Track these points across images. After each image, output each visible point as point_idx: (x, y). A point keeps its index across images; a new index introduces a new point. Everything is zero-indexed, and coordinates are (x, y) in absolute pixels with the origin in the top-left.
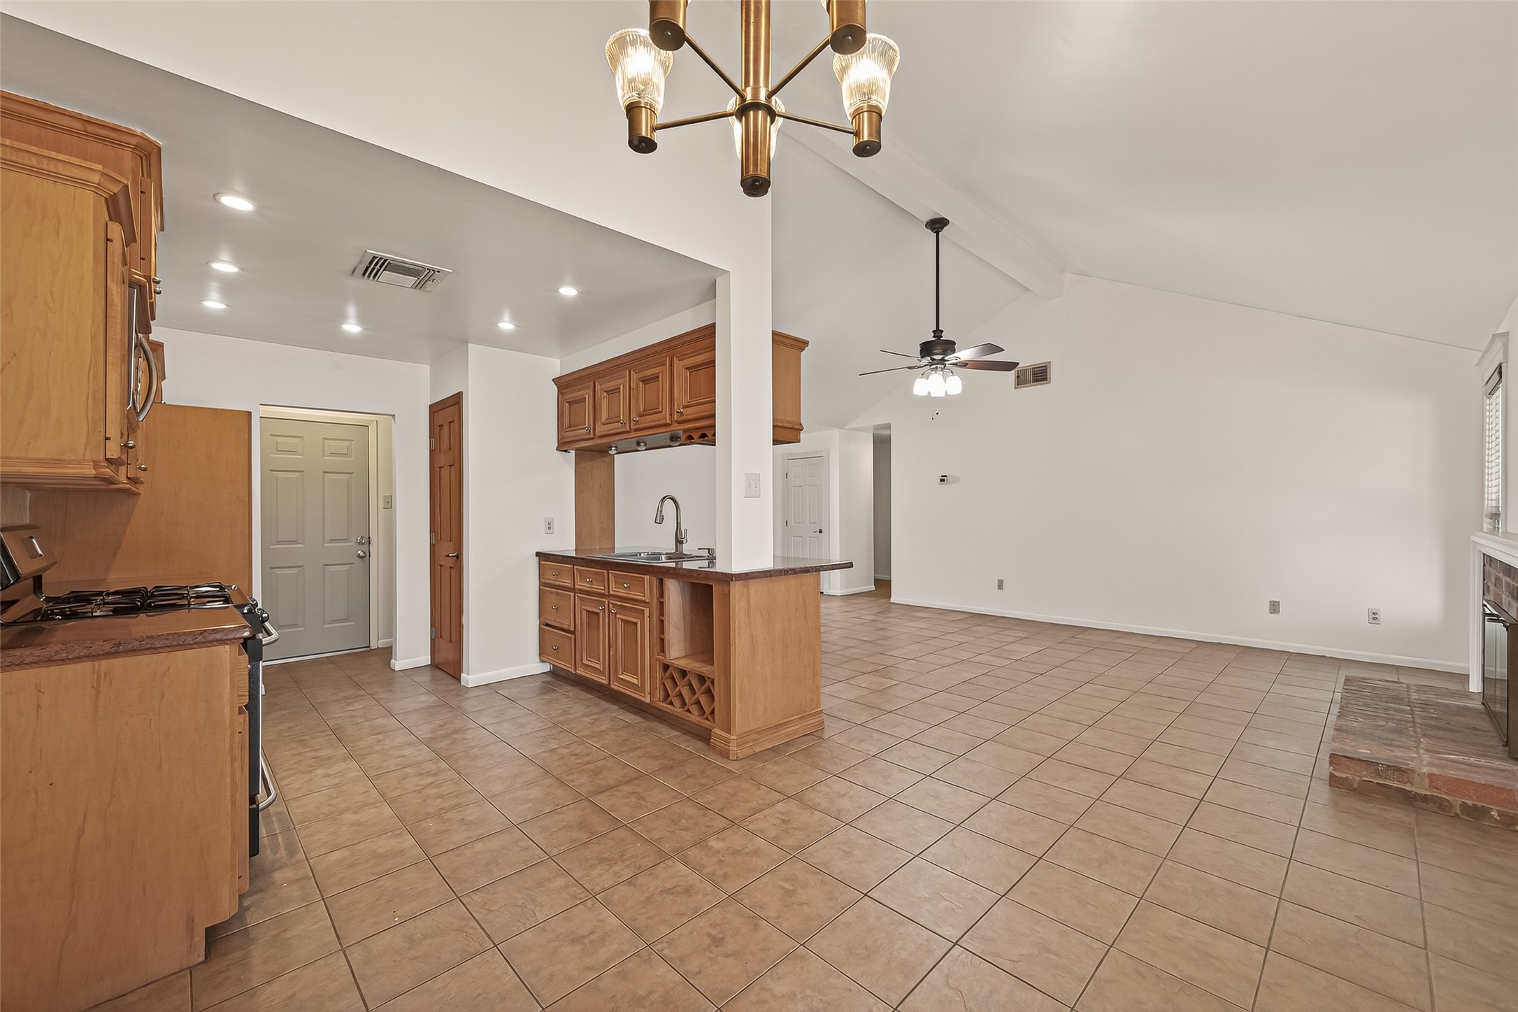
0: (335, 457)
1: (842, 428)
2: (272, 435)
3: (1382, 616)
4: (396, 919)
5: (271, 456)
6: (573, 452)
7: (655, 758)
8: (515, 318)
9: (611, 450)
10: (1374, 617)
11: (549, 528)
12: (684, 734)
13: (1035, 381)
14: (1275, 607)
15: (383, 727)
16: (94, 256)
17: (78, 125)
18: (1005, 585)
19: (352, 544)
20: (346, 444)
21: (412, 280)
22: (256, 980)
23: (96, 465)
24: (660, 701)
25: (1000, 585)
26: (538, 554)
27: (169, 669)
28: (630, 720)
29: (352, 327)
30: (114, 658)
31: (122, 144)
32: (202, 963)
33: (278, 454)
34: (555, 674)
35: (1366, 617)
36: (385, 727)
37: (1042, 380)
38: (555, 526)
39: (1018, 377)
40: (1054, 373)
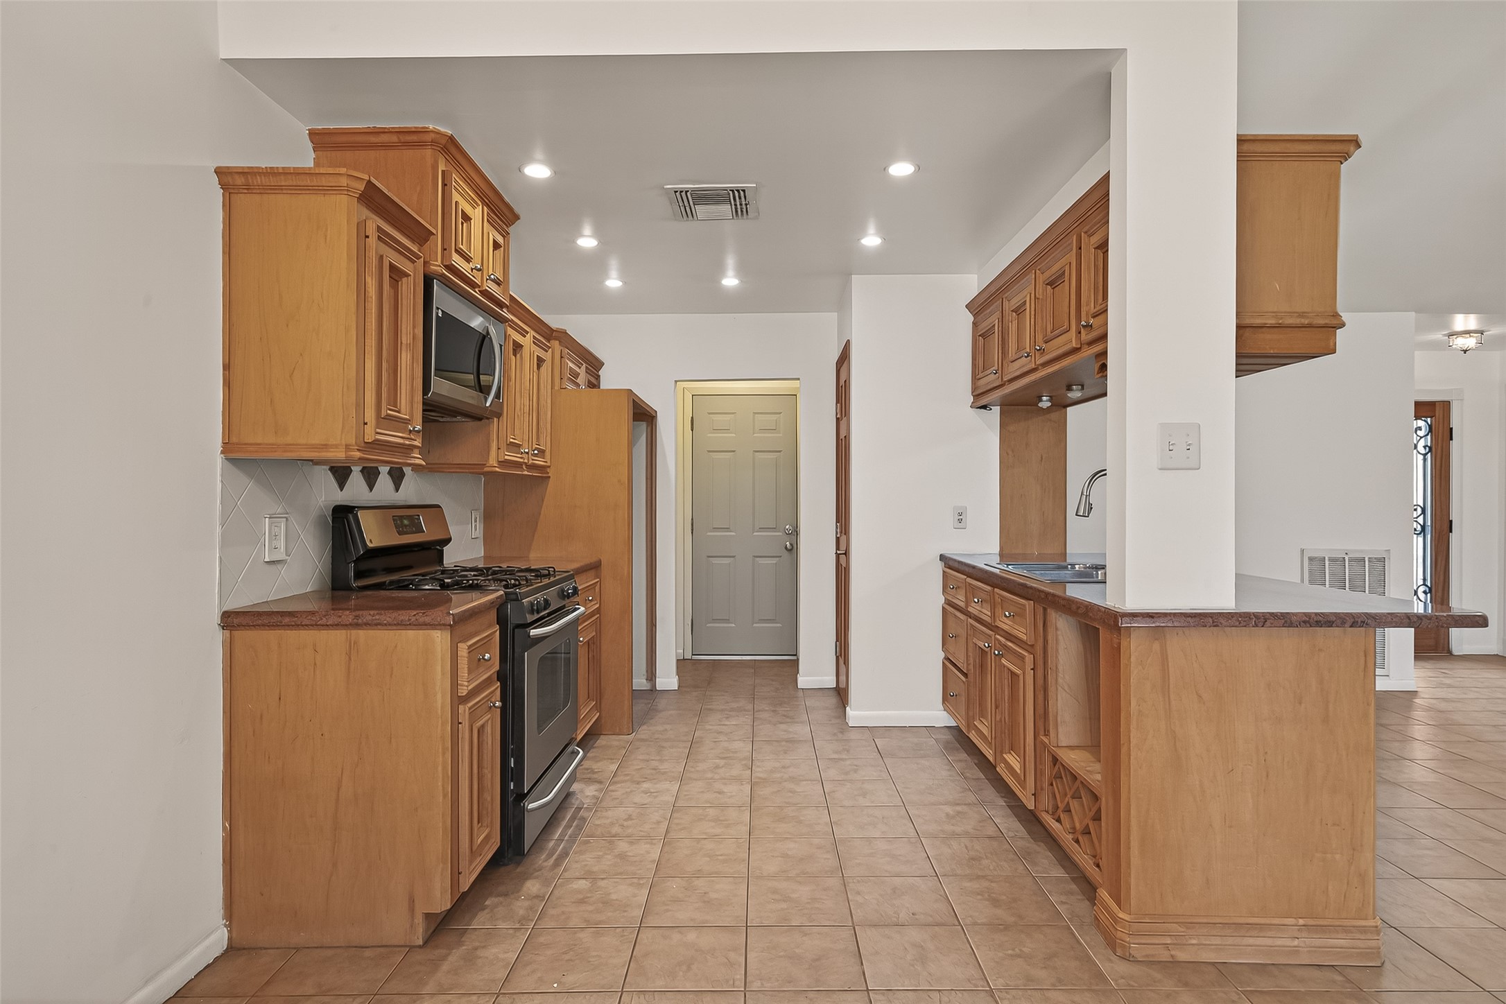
0: (764, 433)
2: (709, 414)
4: (555, 985)
5: (709, 435)
6: (996, 410)
7: (995, 902)
8: (883, 231)
9: (1041, 401)
11: (960, 521)
12: (1073, 879)
15: (733, 752)
16: (347, 255)
17: (394, 138)
19: (780, 534)
20: (774, 417)
21: (726, 209)
22: (428, 989)
23: (348, 447)
24: (1047, 812)
26: (942, 558)
27: (396, 646)
28: (1009, 830)
29: (730, 281)
30: (360, 629)
31: (421, 145)
32: (420, 947)
33: (714, 433)
34: (956, 730)
36: (736, 752)
38: (969, 518)
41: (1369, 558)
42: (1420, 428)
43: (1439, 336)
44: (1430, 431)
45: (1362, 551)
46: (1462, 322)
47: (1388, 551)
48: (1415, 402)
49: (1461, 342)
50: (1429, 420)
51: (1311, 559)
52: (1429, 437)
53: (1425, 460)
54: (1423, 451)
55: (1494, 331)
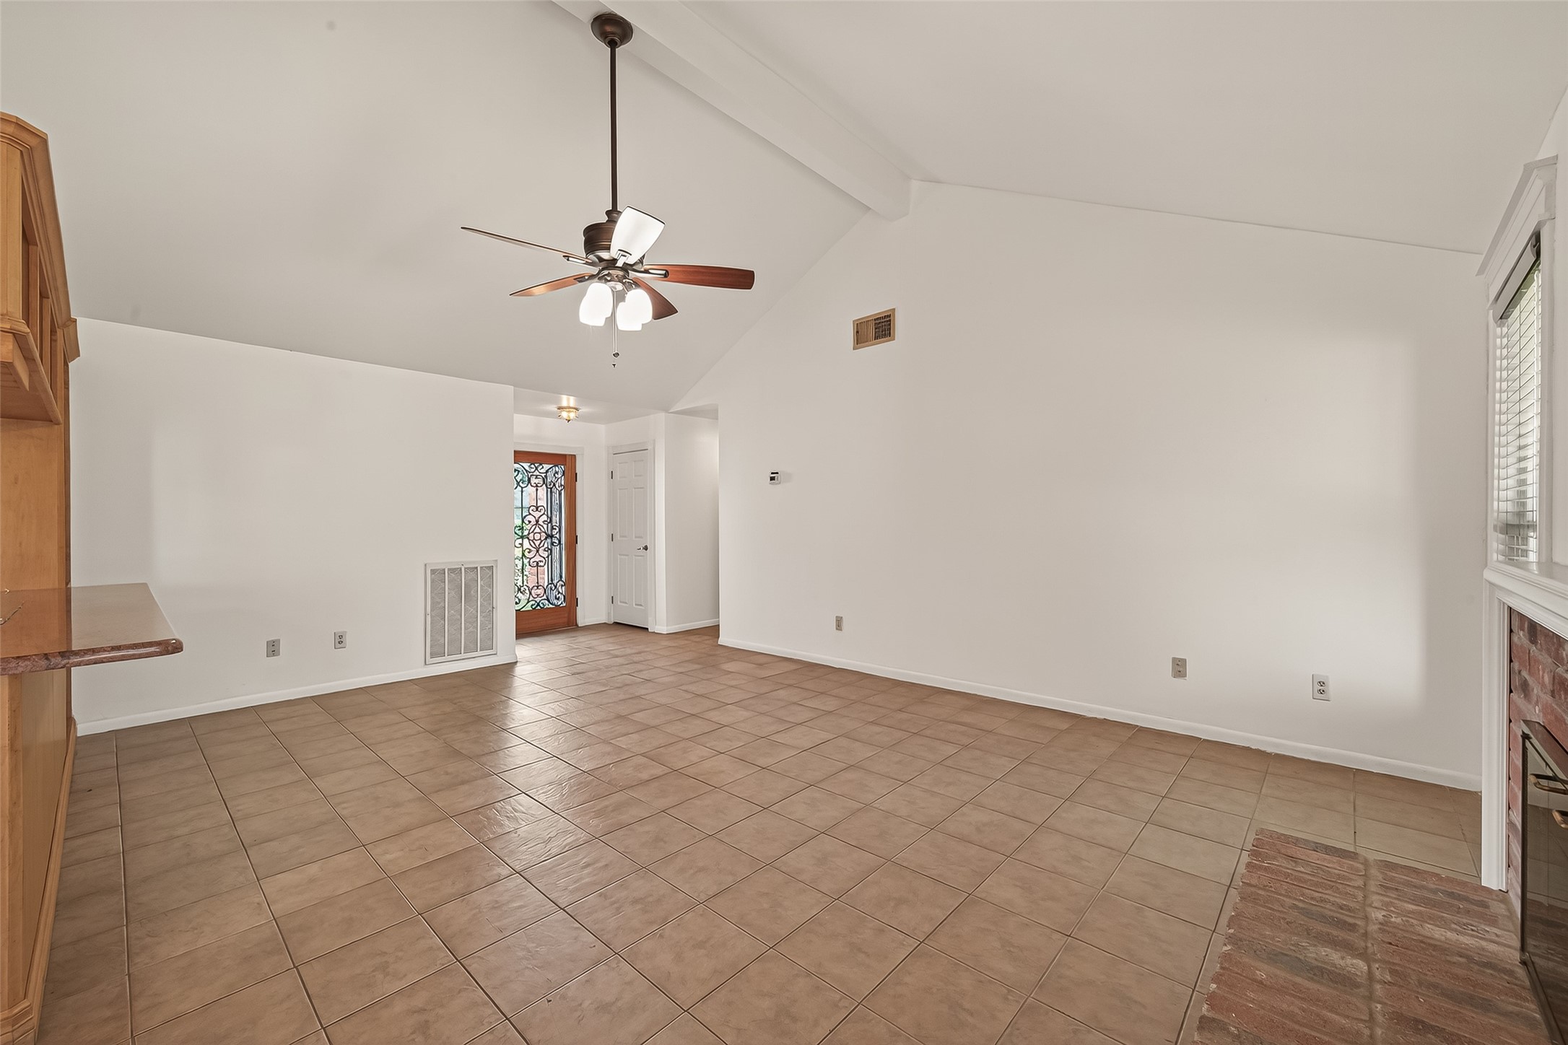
1: (666, 411)
3: (1332, 688)
10: (1321, 688)
13: (876, 338)
14: (1179, 668)
18: (845, 624)
25: (839, 624)
35: (1308, 689)
37: (885, 336)
39: (857, 332)
40: (900, 325)
41: (481, 568)
42: (557, 473)
43: (553, 408)
44: (564, 474)
45: (474, 562)
46: (567, 400)
47: (496, 561)
48: (515, 451)
49: (564, 414)
50: (562, 467)
51: (433, 572)
52: (563, 478)
53: (560, 494)
54: (560, 489)
55: (584, 410)
